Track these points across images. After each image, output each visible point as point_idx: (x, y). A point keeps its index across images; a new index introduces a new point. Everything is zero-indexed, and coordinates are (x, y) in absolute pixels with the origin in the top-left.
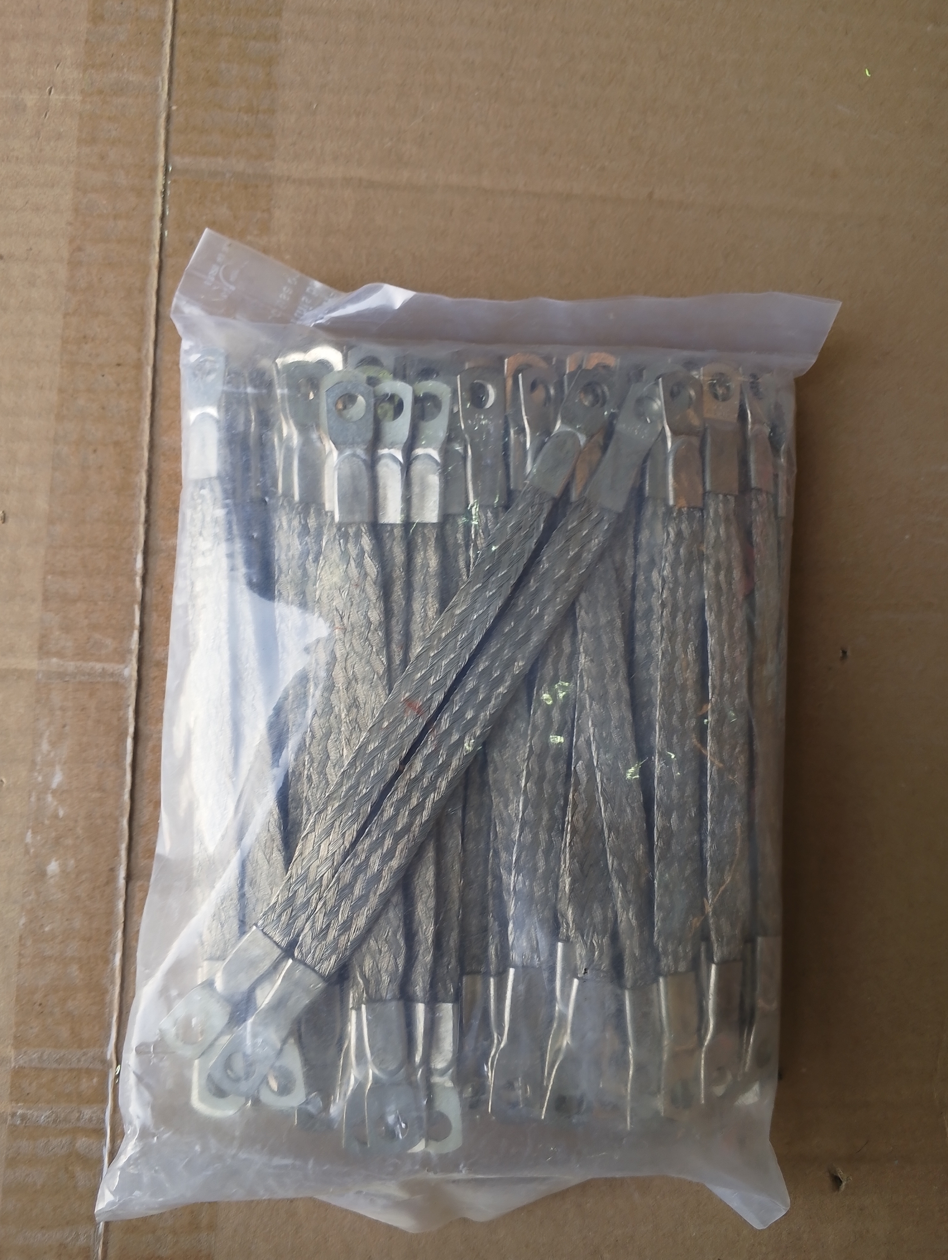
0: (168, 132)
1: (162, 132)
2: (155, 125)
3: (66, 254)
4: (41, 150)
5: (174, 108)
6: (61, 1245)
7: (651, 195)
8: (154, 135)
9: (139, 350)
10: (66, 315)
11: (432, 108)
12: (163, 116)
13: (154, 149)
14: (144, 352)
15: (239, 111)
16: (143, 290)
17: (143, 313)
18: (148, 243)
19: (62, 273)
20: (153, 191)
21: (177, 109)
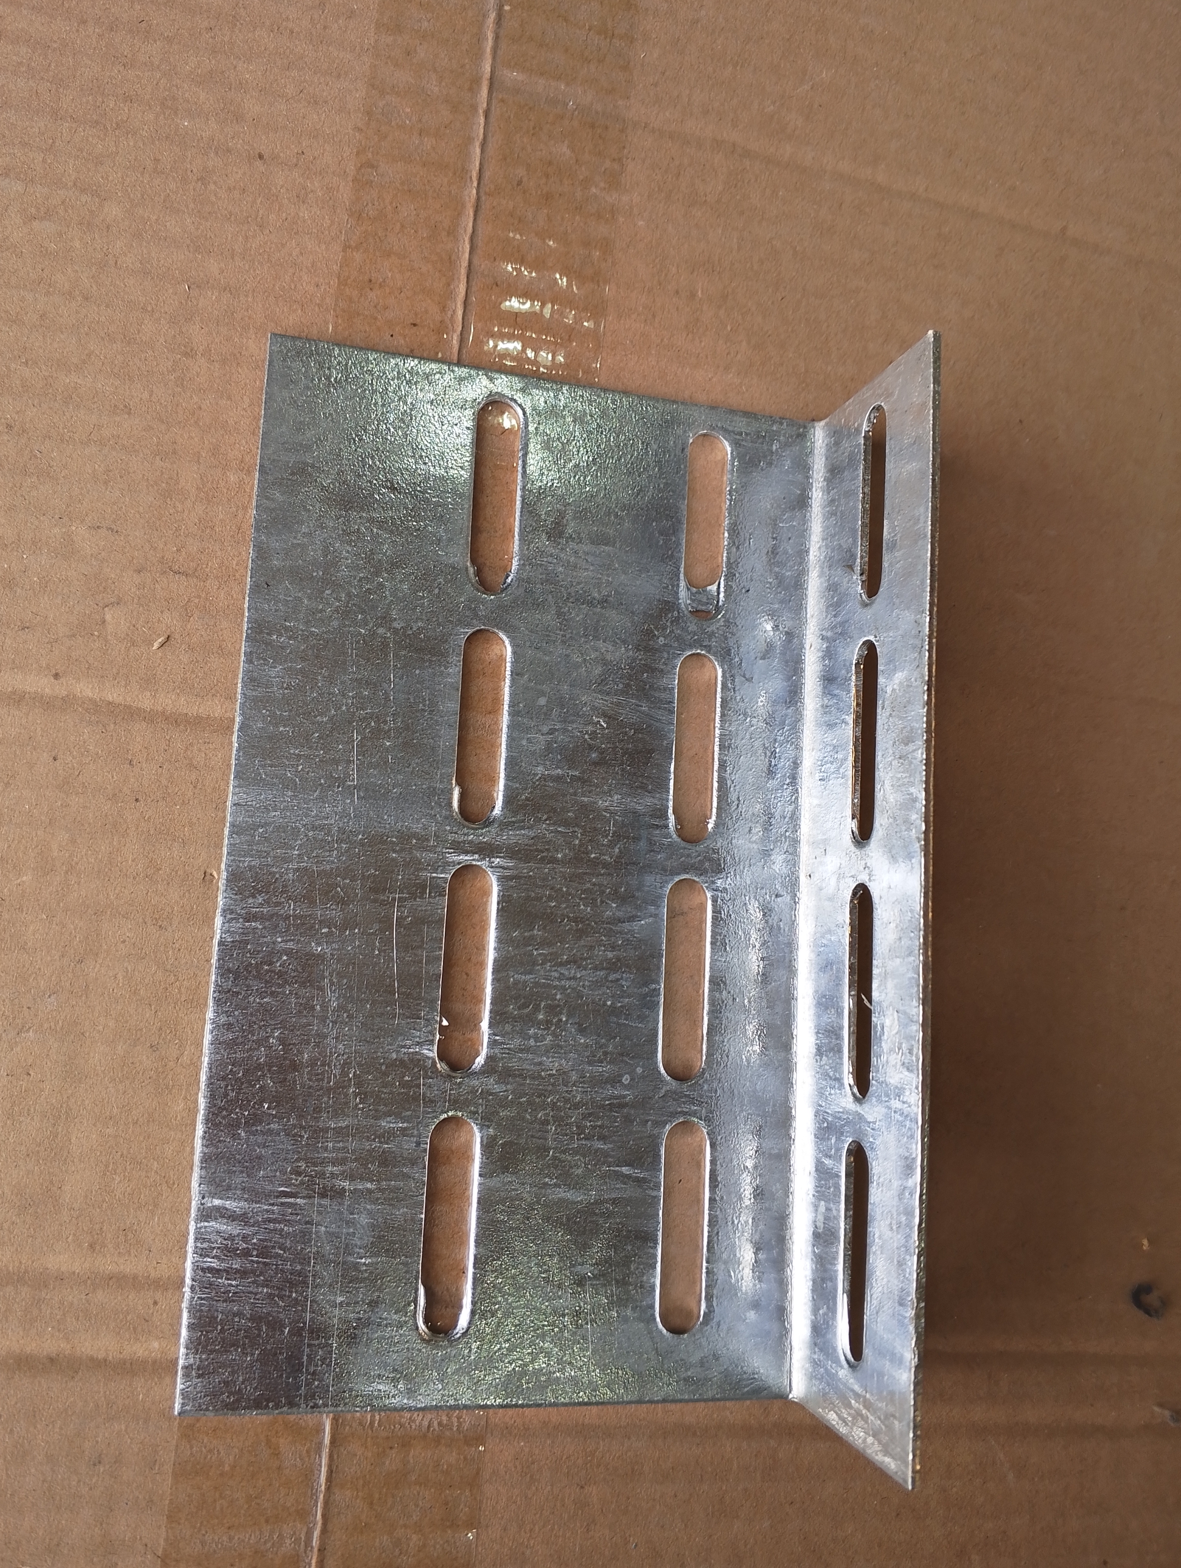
0: (497, 38)
1: (490, 36)
2: (481, 25)
3: (351, 169)
4: (325, 28)
5: (507, 8)
6: (256, 1552)
7: (1064, 229)
8: (479, 38)
9: (444, 309)
10: (346, 247)
11: (824, 75)
12: (493, 16)
13: (478, 56)
14: (450, 313)
15: (590, 30)
16: (453, 233)
17: (451, 261)
18: (462, 174)
19: (345, 193)
20: (474, 108)
21: (511, 11)
